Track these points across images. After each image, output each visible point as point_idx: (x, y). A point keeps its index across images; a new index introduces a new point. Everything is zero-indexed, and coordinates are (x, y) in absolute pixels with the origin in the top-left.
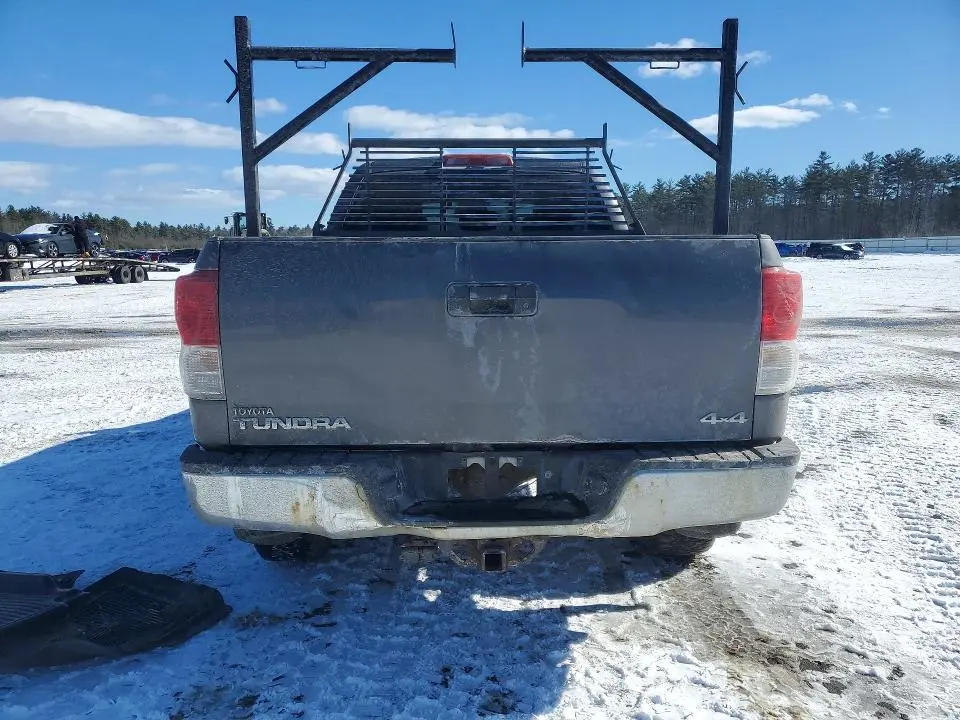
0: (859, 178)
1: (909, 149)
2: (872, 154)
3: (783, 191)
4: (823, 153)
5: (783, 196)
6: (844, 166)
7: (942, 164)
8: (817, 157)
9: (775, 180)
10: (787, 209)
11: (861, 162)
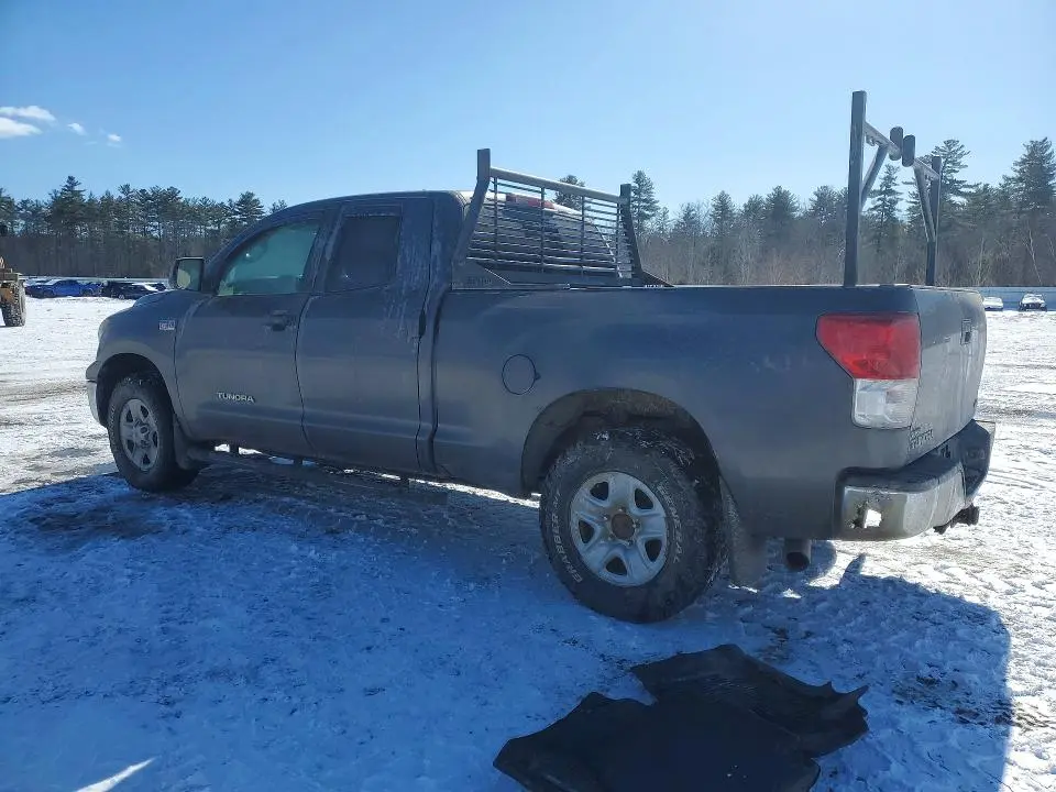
0: (118, 212)
1: (164, 187)
2: (127, 186)
3: (22, 217)
4: (71, 178)
5: (23, 222)
6: (98, 195)
7: (199, 206)
8: (64, 182)
9: (10, 203)
10: (30, 239)
11: (117, 194)
